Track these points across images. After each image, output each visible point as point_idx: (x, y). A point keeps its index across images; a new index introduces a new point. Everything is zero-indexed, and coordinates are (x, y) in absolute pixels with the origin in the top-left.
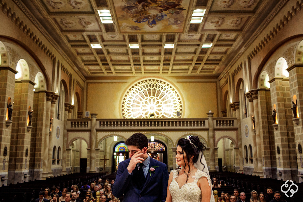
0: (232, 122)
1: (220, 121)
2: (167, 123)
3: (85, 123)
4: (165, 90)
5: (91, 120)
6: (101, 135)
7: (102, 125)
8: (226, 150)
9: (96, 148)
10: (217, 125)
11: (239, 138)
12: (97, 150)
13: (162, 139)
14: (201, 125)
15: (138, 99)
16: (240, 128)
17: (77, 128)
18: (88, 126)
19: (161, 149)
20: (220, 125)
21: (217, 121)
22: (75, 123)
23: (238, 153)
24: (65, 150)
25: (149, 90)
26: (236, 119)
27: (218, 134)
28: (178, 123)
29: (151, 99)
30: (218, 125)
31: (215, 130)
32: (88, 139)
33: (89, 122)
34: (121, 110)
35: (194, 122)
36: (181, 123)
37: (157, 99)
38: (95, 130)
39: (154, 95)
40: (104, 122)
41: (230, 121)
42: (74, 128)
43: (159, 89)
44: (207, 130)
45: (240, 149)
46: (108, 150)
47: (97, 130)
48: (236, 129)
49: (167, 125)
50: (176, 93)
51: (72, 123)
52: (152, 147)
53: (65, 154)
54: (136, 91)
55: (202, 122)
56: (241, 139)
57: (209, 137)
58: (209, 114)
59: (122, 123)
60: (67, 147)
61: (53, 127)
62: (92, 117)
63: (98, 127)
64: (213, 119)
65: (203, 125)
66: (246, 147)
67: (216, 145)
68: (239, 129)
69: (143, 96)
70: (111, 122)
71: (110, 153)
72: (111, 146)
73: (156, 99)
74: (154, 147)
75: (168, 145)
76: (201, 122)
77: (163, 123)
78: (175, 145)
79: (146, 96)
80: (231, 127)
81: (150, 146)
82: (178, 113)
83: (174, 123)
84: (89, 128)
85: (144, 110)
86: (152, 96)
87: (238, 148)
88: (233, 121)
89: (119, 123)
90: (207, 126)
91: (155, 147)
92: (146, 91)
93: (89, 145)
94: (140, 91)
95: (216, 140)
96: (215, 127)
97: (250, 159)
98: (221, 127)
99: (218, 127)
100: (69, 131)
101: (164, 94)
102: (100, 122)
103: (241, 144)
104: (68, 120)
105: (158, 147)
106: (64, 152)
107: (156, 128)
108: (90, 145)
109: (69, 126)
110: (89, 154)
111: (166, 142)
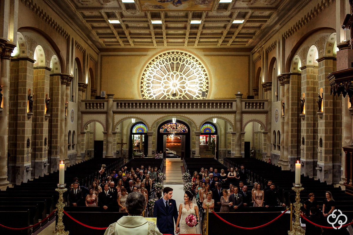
0: (262, 105)
1: (249, 103)
2: (191, 104)
3: (100, 104)
4: (190, 64)
5: (107, 101)
6: (118, 118)
7: (119, 107)
8: (255, 133)
9: (113, 131)
10: (245, 107)
11: (269, 122)
12: (114, 133)
13: (185, 120)
14: (228, 107)
15: (159, 74)
16: (271, 111)
17: (92, 110)
18: (104, 107)
19: (183, 131)
20: (249, 107)
21: (246, 103)
22: (90, 104)
23: (266, 138)
24: (80, 133)
25: (171, 64)
26: (267, 101)
27: (246, 117)
28: (203, 104)
29: (174, 74)
30: (247, 107)
31: (243, 113)
32: (104, 122)
33: (105, 103)
34: (140, 87)
35: (220, 104)
36: (207, 104)
37: (181, 75)
38: (112, 112)
39: (177, 70)
40: (121, 104)
41: (260, 103)
42: (88, 110)
43: (183, 63)
44: (234, 112)
45: (268, 134)
46: (125, 132)
47: (114, 112)
48: (266, 112)
49: (190, 107)
50: (203, 68)
51: (86, 104)
52: (174, 128)
53: (80, 138)
54: (157, 65)
55: (230, 104)
56: (270, 123)
57: (235, 121)
58: (237, 95)
59: (142, 104)
60: (81, 131)
61: (68, 111)
62: (108, 98)
63: (115, 109)
64: (242, 101)
65: (230, 107)
66: (274, 132)
67: (243, 129)
68: (269, 113)
69: (165, 71)
70: (129, 104)
71: (127, 135)
72: (128, 127)
73: (179, 75)
74: (175, 128)
75: (191, 127)
76: (228, 104)
77: (187, 105)
78: (198, 128)
79: (169, 71)
80: (261, 110)
81: (171, 127)
82: (204, 94)
83: (199, 104)
84: (105, 109)
85: (166, 87)
86: (175, 72)
87: (267, 133)
88: (263, 103)
89: (138, 104)
90: (234, 109)
91: (177, 128)
92: (168, 65)
93: (105, 129)
94: (162, 66)
95: (244, 124)
96: (244, 109)
97: (277, 146)
98: (250, 110)
99: (247, 110)
100: (83, 113)
101: (189, 69)
102: (118, 104)
103: (270, 129)
104: (82, 101)
105: (180, 129)
106: (78, 135)
107: (179, 110)
108: (107, 128)
109: (83, 108)
110: (105, 138)
111: (189, 123)
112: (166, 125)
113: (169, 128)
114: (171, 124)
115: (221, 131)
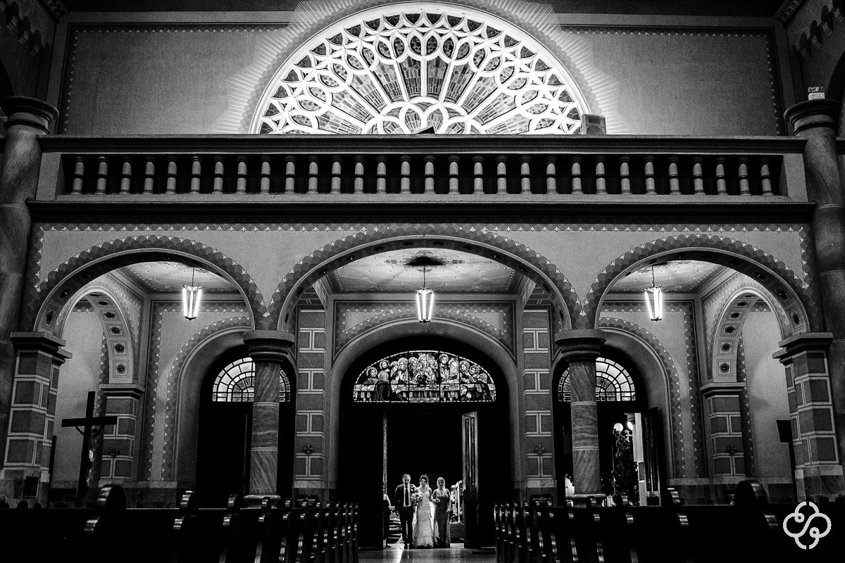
4: (494, 66)
13: (483, 328)
15: (348, 110)
19: (473, 391)
25: (406, 66)
28: (599, 168)
29: (418, 110)
36: (624, 168)
37: (452, 113)
39: (434, 94)
43: (463, 62)
46: (163, 389)
50: (558, 83)
52: (422, 380)
54: (336, 69)
69: (375, 94)
72: (181, 365)
73: (445, 115)
74: (432, 377)
75: (516, 362)
78: (583, 314)
79: (393, 93)
81: (411, 375)
86: (424, 98)
90: (796, 191)
91: (439, 380)
92: (390, 73)
94: (359, 73)
101: (489, 88)
105: (456, 381)
111: (502, 341)
112: (384, 363)
113: (401, 376)
114: (408, 356)
115: (671, 381)
